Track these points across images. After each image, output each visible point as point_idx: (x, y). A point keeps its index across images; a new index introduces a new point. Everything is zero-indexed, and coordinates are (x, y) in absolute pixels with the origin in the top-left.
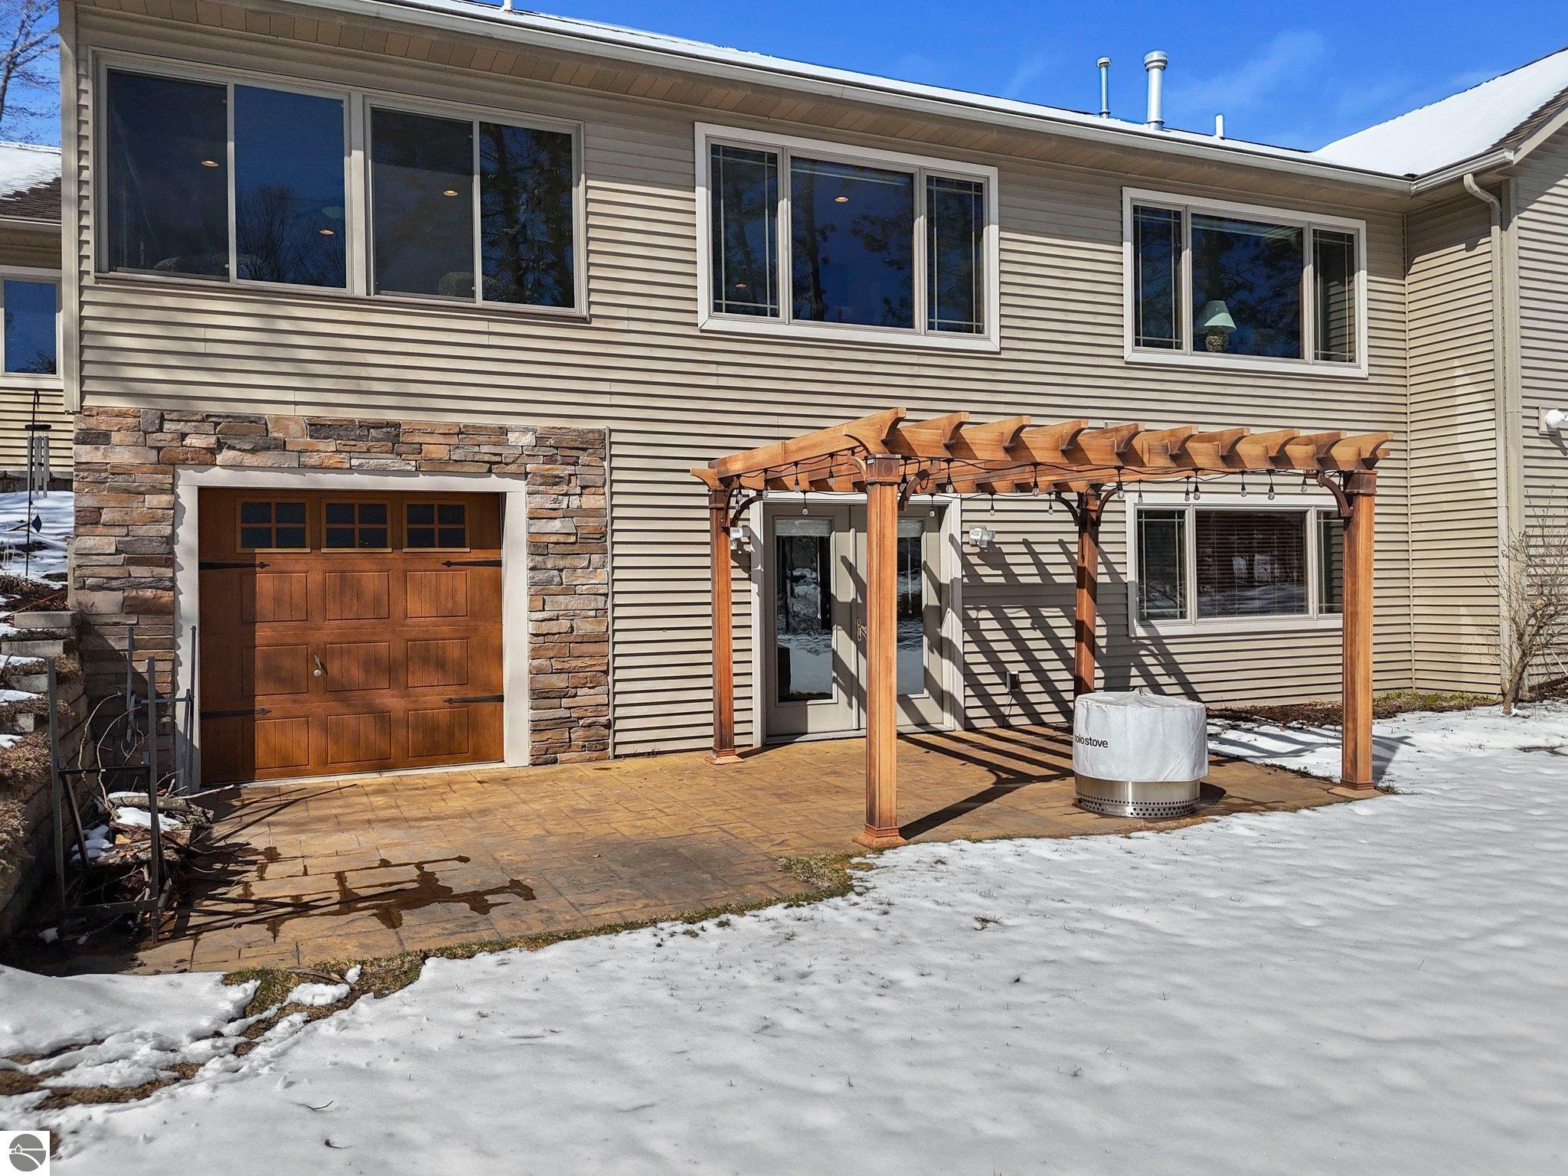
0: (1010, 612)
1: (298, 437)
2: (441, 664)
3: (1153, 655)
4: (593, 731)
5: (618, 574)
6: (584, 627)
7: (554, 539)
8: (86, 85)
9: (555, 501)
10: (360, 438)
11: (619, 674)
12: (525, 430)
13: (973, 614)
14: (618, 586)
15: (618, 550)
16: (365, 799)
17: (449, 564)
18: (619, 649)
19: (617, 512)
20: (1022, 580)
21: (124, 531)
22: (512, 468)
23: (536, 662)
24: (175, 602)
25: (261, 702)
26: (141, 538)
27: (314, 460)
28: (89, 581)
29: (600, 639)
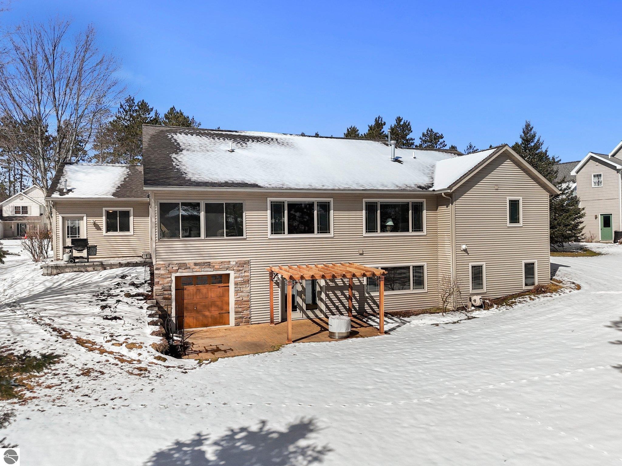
0: (336, 292)
1: (192, 266)
2: (217, 306)
3: (370, 300)
4: (247, 319)
5: (252, 288)
6: (245, 299)
7: (239, 282)
8: (156, 207)
9: (239, 274)
10: (203, 265)
11: (252, 308)
12: (234, 261)
13: (328, 293)
14: (252, 290)
15: (252, 283)
16: (205, 333)
17: (219, 287)
18: (252, 303)
19: (251, 276)
20: (339, 285)
21: (163, 285)
22: (231, 269)
23: (236, 306)
24: (171, 297)
25: (185, 314)
26: (166, 286)
27: (195, 270)
28: (158, 294)
29: (248, 301)
